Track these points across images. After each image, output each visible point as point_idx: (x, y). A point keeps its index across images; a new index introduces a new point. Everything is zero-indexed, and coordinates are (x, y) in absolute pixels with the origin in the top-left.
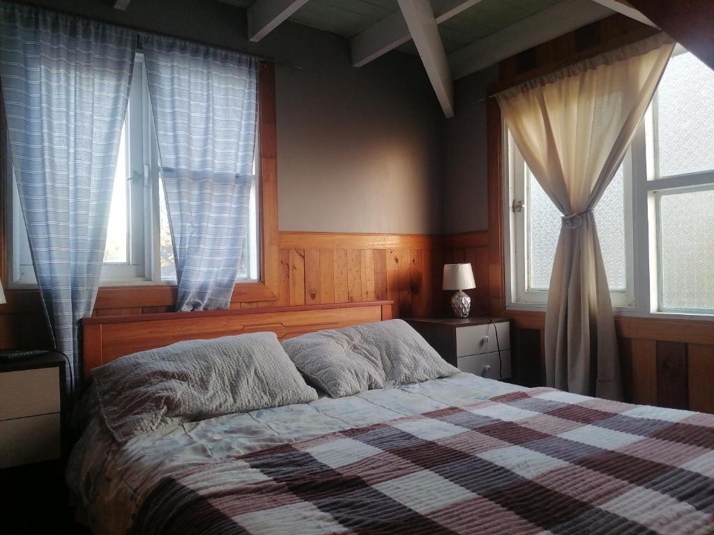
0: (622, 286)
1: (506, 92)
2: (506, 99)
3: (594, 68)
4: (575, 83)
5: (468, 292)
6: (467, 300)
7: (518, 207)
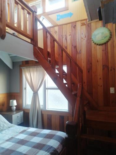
0: (42, 104)
1: (23, 67)
2: (23, 69)
3: (38, 67)
4: (35, 69)
5: (15, 106)
6: (15, 107)
7: (25, 89)
